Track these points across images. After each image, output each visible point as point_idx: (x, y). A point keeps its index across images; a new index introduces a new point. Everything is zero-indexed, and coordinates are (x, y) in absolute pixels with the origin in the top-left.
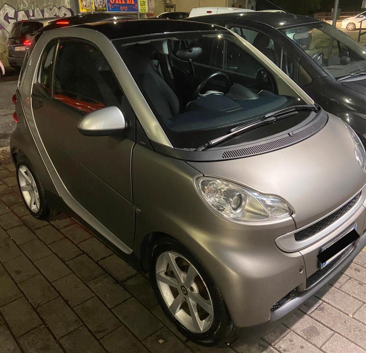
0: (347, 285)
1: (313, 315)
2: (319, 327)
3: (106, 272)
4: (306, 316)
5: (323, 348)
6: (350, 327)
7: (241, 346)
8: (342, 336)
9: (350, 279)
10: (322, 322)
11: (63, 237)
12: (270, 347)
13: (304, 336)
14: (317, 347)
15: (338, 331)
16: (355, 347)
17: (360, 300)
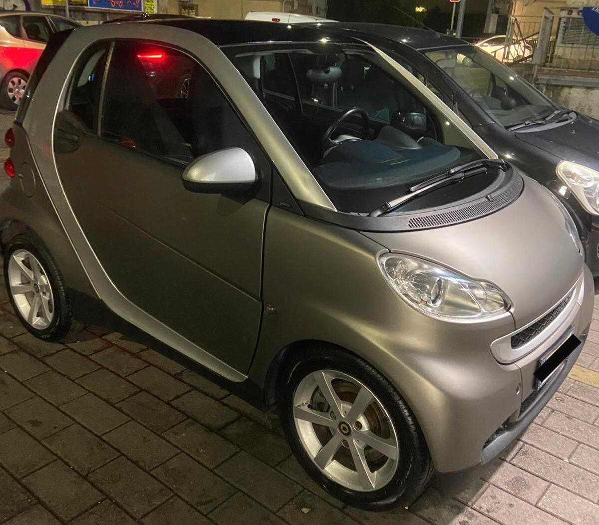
0: (550, 419)
1: (515, 462)
2: (527, 477)
3: (188, 417)
4: (505, 464)
5: (540, 504)
6: (569, 475)
7: (426, 509)
8: (561, 487)
9: (552, 412)
10: (530, 470)
11: (98, 367)
12: (467, 507)
13: (509, 490)
14: (532, 504)
15: (554, 481)
16: (582, 501)
17: (573, 440)
